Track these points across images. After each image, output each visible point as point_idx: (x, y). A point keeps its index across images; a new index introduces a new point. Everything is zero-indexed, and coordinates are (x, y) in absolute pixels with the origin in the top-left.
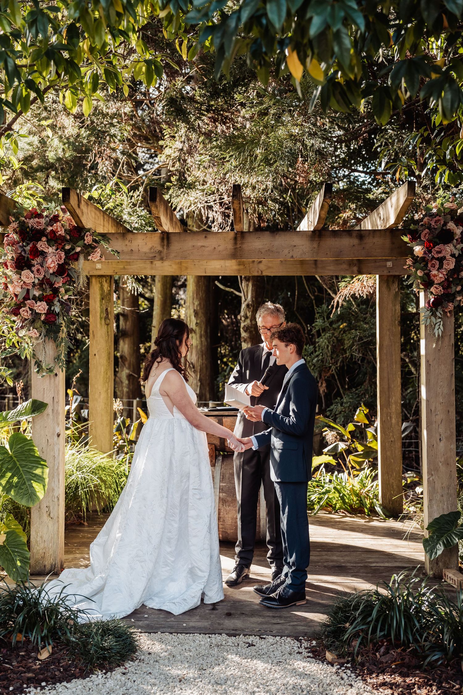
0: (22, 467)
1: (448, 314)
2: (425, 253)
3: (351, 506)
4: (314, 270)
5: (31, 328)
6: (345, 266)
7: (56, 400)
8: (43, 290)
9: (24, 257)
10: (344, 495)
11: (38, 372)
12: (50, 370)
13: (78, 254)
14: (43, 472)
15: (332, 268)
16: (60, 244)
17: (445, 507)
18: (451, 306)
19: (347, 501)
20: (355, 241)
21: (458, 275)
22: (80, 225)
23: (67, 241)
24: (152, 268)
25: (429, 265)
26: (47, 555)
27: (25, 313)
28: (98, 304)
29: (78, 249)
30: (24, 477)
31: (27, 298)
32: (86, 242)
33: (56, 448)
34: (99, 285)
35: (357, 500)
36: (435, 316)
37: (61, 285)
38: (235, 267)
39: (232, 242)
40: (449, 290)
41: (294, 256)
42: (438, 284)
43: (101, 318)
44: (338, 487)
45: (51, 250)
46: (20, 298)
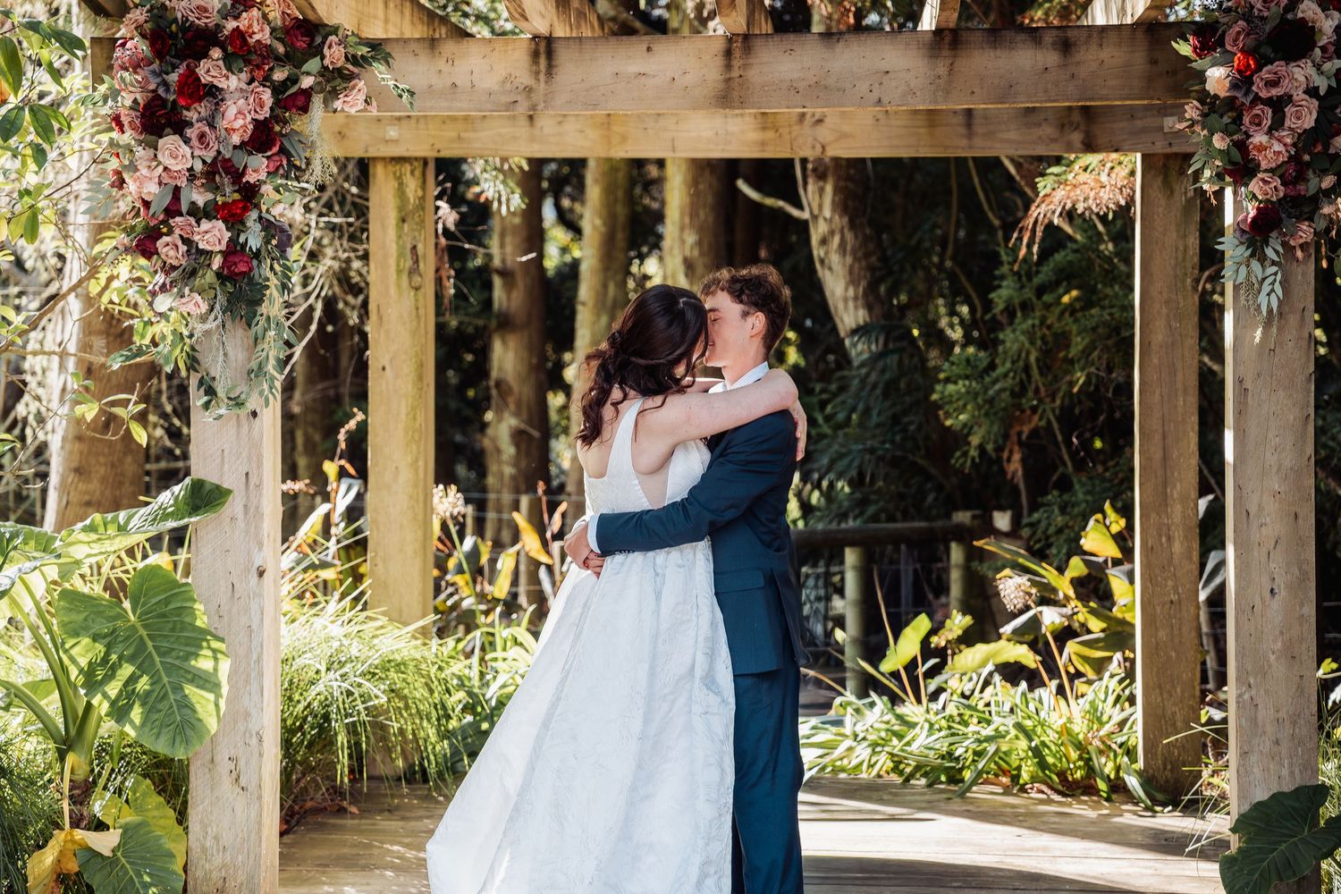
0: (160, 655)
1: (1299, 254)
2: (1234, 86)
3: (1062, 775)
4: (964, 142)
5: (187, 291)
6: (1048, 130)
7: (253, 480)
8: (216, 189)
9: (165, 101)
10: (1044, 744)
11: (207, 406)
12: (238, 403)
13: (307, 94)
14: (216, 669)
15: (1013, 135)
16: (259, 67)
17: (1285, 772)
18: (1305, 232)
19: (1050, 760)
20: (1051, 58)
21: (1327, 146)
22: (311, 16)
23: (278, 58)
24: (532, 139)
25: (1246, 120)
26: (230, 884)
27: (171, 250)
28: (392, 233)
29: (307, 82)
30: (165, 680)
31: (172, 211)
32: (327, 62)
33: (254, 606)
34: (394, 184)
35: (1081, 758)
36: (1263, 259)
37: (263, 176)
38: (754, 136)
39: (719, 61)
40: (1301, 187)
41: (885, 100)
42: (1272, 171)
43: (399, 272)
44: (1028, 723)
45: (233, 83)
46: (158, 208)
